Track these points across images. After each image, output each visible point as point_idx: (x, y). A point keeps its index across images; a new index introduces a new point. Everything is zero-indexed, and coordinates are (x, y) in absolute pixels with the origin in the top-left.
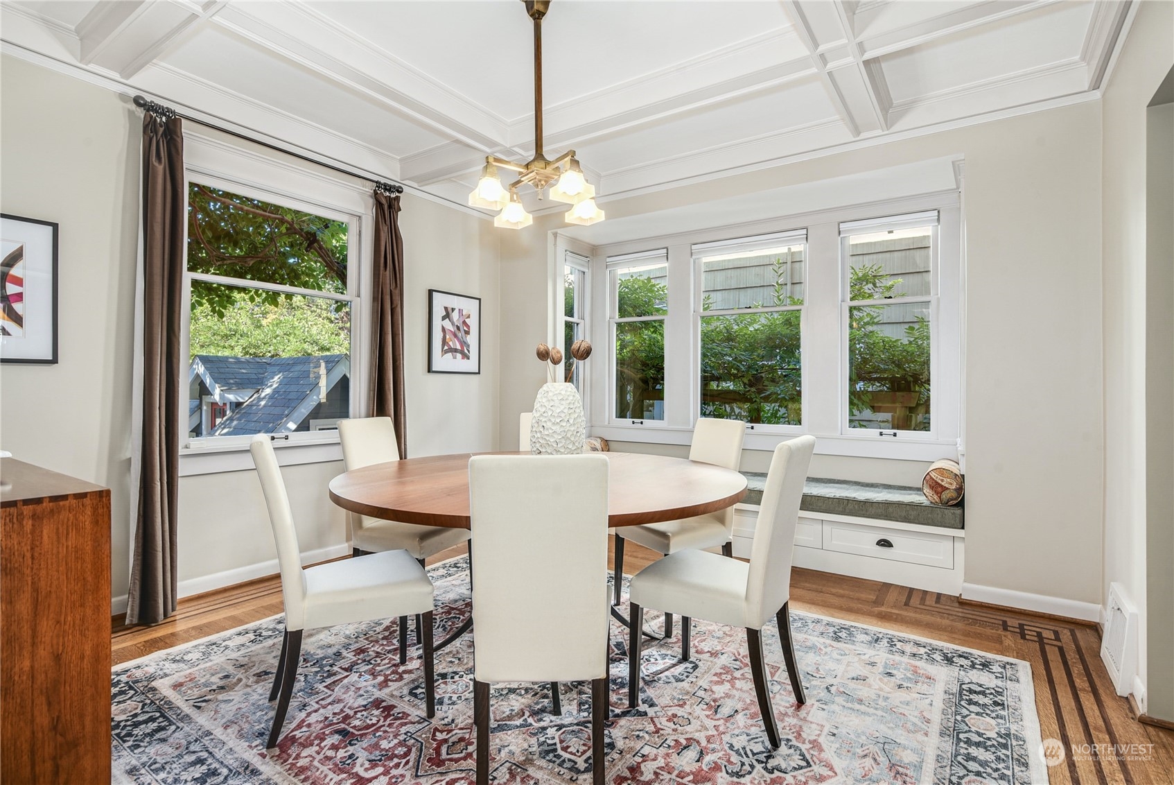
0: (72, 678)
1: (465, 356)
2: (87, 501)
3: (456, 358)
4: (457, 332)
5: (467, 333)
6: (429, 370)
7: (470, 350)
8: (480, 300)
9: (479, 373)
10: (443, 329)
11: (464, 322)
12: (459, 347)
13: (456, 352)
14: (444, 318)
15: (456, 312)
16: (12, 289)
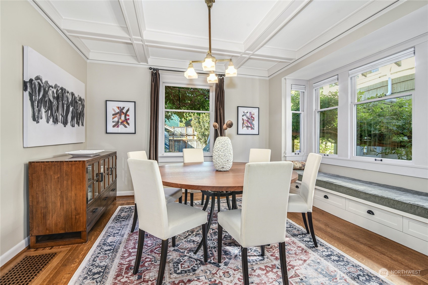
0: (78, 200)
1: (252, 129)
2: (81, 162)
3: (248, 129)
4: (249, 120)
5: (253, 120)
6: (238, 134)
7: (255, 126)
8: (259, 108)
9: (259, 134)
10: (243, 120)
11: (252, 117)
12: (249, 125)
13: (248, 127)
14: (243, 116)
15: (248, 113)
16: (127, 117)
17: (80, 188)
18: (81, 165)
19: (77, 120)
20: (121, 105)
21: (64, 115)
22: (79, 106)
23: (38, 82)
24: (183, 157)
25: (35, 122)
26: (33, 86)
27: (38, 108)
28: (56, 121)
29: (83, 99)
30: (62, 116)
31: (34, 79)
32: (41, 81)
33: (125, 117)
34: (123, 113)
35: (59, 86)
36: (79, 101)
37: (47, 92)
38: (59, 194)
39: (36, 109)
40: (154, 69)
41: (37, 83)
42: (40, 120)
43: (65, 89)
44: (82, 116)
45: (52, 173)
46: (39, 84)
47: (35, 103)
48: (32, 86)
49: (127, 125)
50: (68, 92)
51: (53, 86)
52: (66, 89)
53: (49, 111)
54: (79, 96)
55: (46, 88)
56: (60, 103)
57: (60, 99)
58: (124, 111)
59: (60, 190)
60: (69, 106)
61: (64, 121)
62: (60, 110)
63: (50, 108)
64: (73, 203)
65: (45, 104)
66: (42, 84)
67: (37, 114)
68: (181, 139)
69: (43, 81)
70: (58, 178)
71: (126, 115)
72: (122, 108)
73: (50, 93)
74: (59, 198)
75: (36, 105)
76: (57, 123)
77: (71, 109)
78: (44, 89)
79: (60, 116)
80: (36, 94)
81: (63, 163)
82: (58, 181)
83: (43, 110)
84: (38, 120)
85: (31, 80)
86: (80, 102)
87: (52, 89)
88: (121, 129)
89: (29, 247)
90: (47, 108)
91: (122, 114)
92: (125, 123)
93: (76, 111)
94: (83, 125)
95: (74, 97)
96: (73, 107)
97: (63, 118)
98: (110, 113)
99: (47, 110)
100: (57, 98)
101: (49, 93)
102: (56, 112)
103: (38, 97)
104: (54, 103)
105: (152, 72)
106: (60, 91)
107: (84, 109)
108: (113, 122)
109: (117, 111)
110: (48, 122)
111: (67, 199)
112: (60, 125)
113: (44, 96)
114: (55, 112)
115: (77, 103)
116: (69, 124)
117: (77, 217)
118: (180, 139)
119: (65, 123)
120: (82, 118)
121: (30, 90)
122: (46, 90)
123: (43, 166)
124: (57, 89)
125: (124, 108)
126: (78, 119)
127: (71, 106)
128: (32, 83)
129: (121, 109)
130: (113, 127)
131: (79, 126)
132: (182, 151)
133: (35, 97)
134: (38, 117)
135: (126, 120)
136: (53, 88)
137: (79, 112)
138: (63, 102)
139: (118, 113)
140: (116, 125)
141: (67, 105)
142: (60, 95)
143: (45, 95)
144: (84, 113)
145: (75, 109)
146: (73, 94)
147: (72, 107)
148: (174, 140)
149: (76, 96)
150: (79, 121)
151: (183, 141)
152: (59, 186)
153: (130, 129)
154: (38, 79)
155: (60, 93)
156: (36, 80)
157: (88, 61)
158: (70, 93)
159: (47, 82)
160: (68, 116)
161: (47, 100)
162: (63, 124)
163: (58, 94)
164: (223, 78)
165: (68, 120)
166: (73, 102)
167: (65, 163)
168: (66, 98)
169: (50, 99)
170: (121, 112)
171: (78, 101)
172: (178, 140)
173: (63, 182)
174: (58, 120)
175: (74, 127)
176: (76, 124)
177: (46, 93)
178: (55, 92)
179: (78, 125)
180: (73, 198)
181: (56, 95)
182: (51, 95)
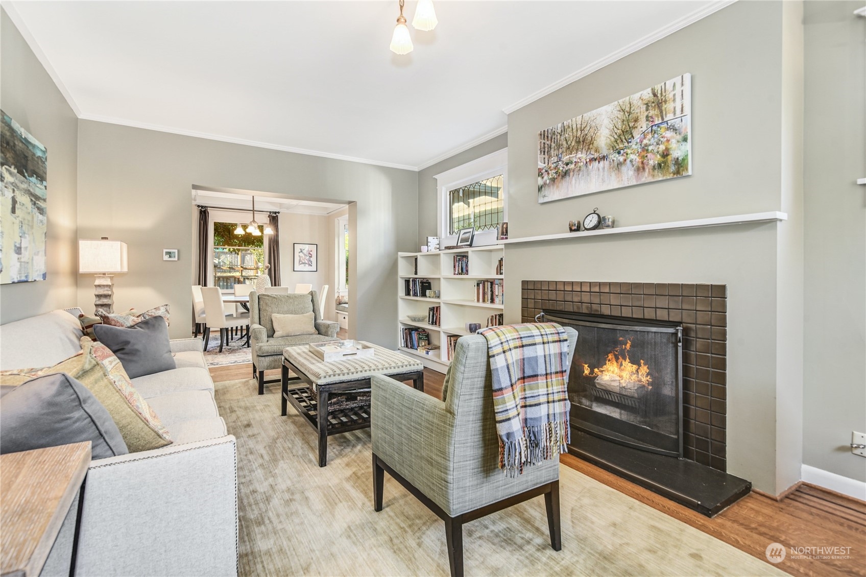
1: (310, 265)
6: (294, 271)
8: (317, 245)
9: (316, 271)
24: (234, 294)
40: (202, 207)
68: (231, 274)
105: (200, 210)
118: (229, 274)
132: (232, 288)
148: (218, 277)
151: (235, 278)
164: (277, 216)
172: (226, 276)
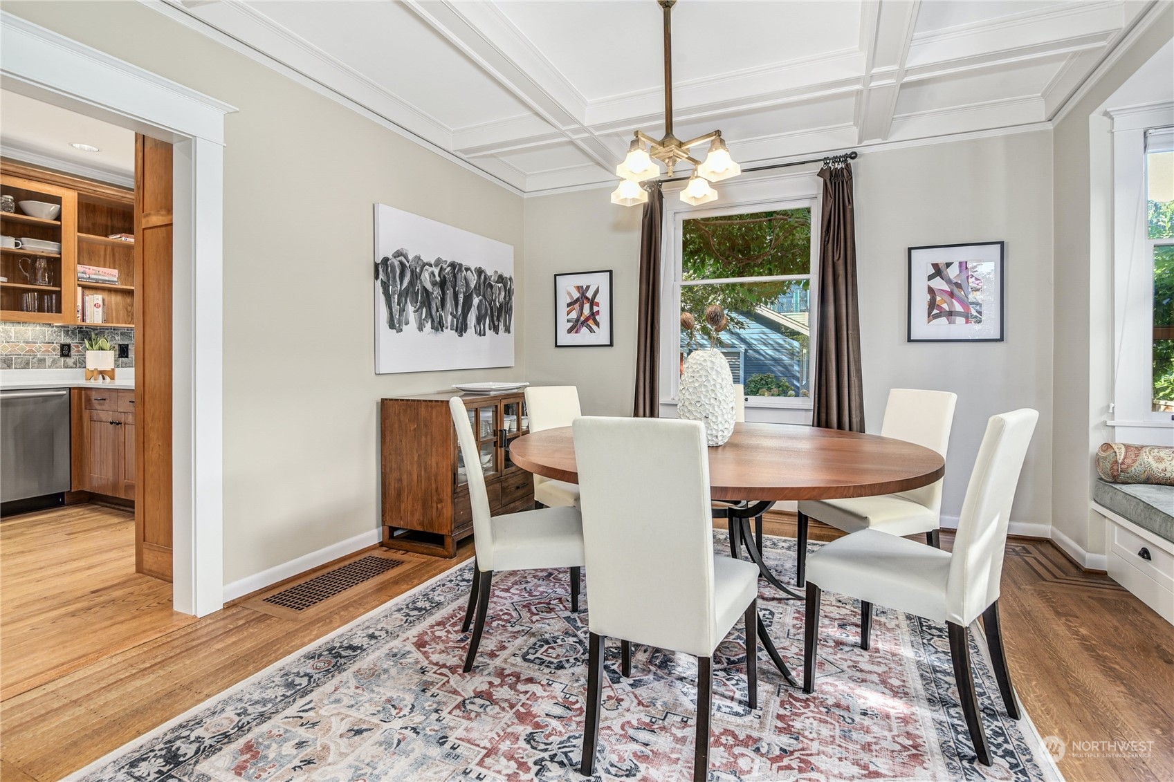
1: (973, 319)
2: (444, 404)
3: (954, 323)
6: (909, 340)
7: (983, 311)
8: (1002, 243)
9: (1001, 339)
13: (954, 315)
14: (931, 277)
16: (595, 309)
17: (443, 452)
18: (444, 408)
19: (492, 321)
20: (583, 281)
21: (459, 313)
22: (497, 293)
23: (399, 261)
25: (395, 331)
26: (389, 269)
27: (400, 306)
28: (439, 326)
29: (508, 277)
30: (454, 316)
31: (391, 257)
32: (406, 257)
33: (591, 308)
34: (587, 298)
35: (446, 261)
36: (498, 282)
37: (418, 276)
38: (416, 458)
39: (396, 308)
41: (397, 263)
42: (404, 327)
43: (461, 265)
44: (506, 312)
45: (407, 420)
46: (401, 263)
47: (394, 298)
48: (387, 269)
49: (594, 327)
50: (467, 269)
51: (433, 263)
52: (463, 264)
53: (424, 310)
54: (496, 272)
55: (416, 269)
56: (450, 293)
57: (449, 284)
58: (589, 294)
59: (417, 452)
60: (471, 295)
61: (459, 325)
62: (448, 305)
63: (425, 304)
64: (433, 478)
65: (414, 296)
66: (408, 262)
67: (397, 317)
69: (411, 257)
70: (415, 429)
71: (593, 303)
72: (584, 288)
73: (426, 276)
74: (415, 466)
75: (396, 301)
76: (442, 330)
77: (476, 301)
78: (412, 272)
79: (450, 317)
80: (396, 282)
81: (421, 404)
82: (415, 435)
83: (410, 308)
84: (399, 326)
85: (386, 260)
86: (500, 285)
87: (430, 269)
88: (584, 336)
89: (381, 544)
90: (418, 304)
91: (585, 302)
92: (591, 323)
93: (490, 305)
94: (508, 330)
95: (483, 277)
96: (480, 297)
97: (455, 320)
98: (563, 300)
99: (419, 308)
100: (442, 284)
101: (422, 277)
102: (439, 310)
103: (399, 287)
104: (435, 293)
106: (449, 268)
107: (510, 299)
108: (568, 321)
109: (576, 295)
110: (421, 329)
111: (425, 470)
112: (449, 334)
113: (412, 283)
114: (437, 311)
115: (491, 287)
116: (471, 330)
117: (439, 506)
119: (461, 329)
120: (506, 316)
121: (384, 277)
122: (416, 272)
123: (397, 407)
124: (442, 266)
125: (588, 287)
126: (495, 318)
127: (475, 296)
128: (387, 265)
129: (582, 290)
130: (568, 333)
131: (497, 334)
133: (393, 287)
134: (400, 322)
135: (593, 315)
136: (431, 266)
137: (498, 304)
138: (454, 289)
139: (577, 300)
140: (574, 328)
141: (464, 293)
142: (449, 277)
143: (415, 280)
144: (511, 306)
145: (486, 299)
146: (480, 272)
147: (478, 297)
149: (489, 273)
150: (496, 323)
152: (416, 445)
153: (601, 335)
154: (399, 256)
155: (448, 274)
156: (395, 257)
157: (525, 196)
158: (473, 269)
159: (418, 258)
160: (469, 315)
161: (418, 290)
162: (456, 331)
163: (444, 276)
165: (469, 323)
166: (482, 287)
167: (423, 403)
168: (464, 282)
169: (424, 287)
170: (584, 298)
171: (493, 284)
173: (421, 438)
174: (443, 324)
175: (484, 335)
176: (490, 329)
177: (416, 276)
178: (436, 273)
179: (494, 330)
180: (433, 469)
181: (438, 279)
182: (428, 279)
